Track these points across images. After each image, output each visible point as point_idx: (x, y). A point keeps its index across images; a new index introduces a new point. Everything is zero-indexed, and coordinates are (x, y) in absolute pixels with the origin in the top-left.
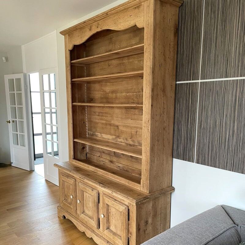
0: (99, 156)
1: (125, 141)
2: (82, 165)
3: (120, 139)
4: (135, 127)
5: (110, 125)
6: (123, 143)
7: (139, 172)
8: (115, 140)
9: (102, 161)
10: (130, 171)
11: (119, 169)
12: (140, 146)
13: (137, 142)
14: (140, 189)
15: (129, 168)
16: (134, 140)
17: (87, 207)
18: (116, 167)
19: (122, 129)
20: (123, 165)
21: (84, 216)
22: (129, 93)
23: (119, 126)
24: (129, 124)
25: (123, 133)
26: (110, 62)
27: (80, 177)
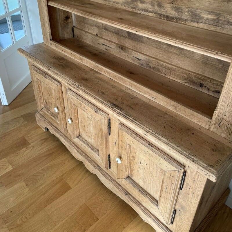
0: (97, 35)
1: (157, 8)
2: (68, 53)
6: (150, 12)
7: (185, 76)
8: (131, 6)
9: (103, 44)
10: (164, 70)
11: (139, 63)
12: (194, 22)
13: (188, 12)
14: (207, 127)
15: (161, 65)
16: (179, 8)
17: (84, 130)
18: (132, 59)
20: (148, 58)
21: (81, 142)
27: (69, 83)
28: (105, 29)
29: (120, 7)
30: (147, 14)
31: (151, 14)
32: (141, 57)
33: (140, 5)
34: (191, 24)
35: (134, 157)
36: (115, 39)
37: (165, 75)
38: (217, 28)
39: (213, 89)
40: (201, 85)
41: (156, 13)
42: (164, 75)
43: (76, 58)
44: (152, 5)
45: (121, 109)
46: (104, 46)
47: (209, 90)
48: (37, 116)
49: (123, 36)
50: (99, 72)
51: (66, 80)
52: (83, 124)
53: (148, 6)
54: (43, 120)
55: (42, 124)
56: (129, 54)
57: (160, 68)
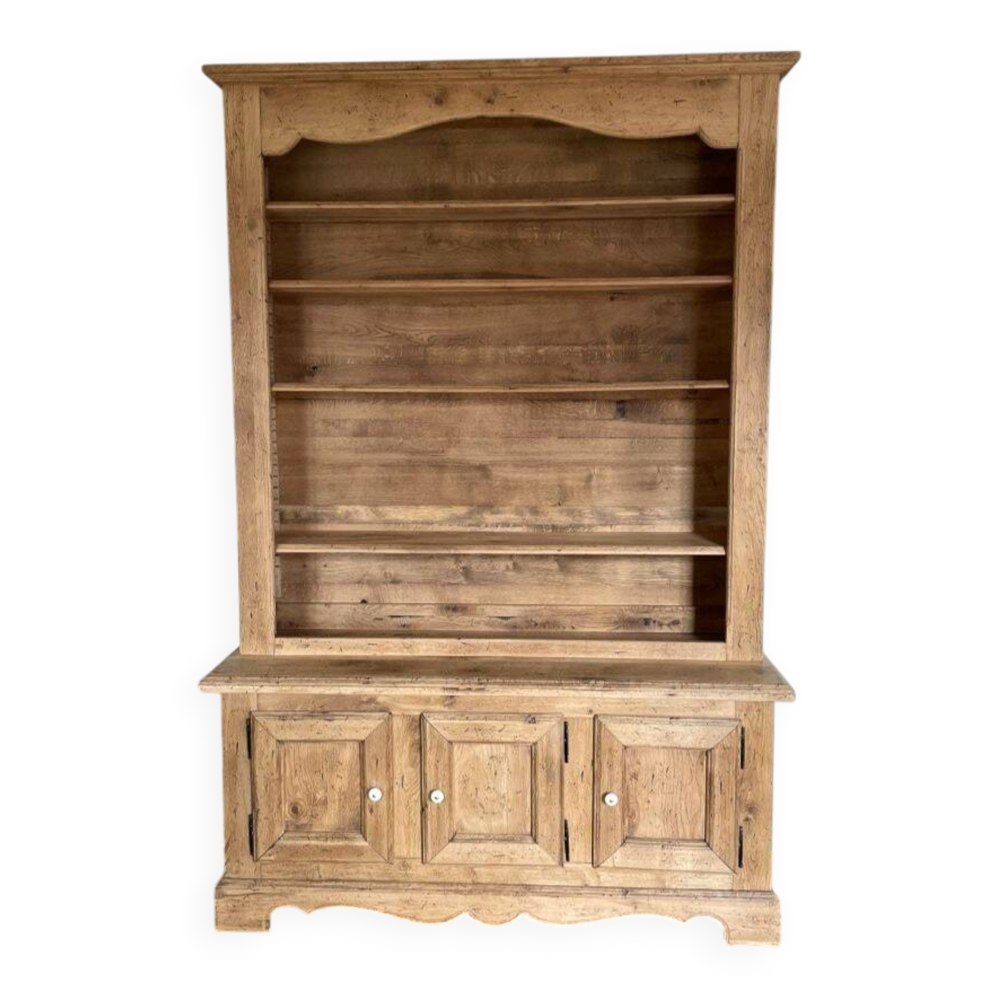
1: (528, 517)
3: (498, 513)
4: (578, 464)
5: (441, 467)
6: (515, 525)
8: (469, 522)
9: (392, 617)
10: (568, 620)
11: (506, 626)
12: (606, 525)
13: (592, 513)
14: (723, 659)
15: (561, 613)
16: (575, 509)
17: (475, 806)
18: (487, 624)
19: (510, 476)
20: (528, 608)
21: (468, 847)
22: (546, 348)
23: (493, 465)
24: (549, 453)
25: (516, 488)
26: (437, 230)
27: (449, 686)
28: (395, 582)
29: (444, 529)
30: (509, 530)
31: (518, 530)
32: (510, 611)
33: (489, 518)
35: (635, 776)
36: (427, 596)
37: (573, 628)
38: (644, 527)
39: (666, 622)
40: (647, 622)
41: (528, 525)
42: (570, 630)
43: (388, 649)
44: (517, 514)
45: (604, 679)
46: (395, 619)
47: (661, 625)
48: (229, 892)
49: (449, 584)
50: (472, 655)
51: (438, 682)
52: (471, 789)
53: (510, 516)
54: (268, 890)
55: (250, 915)
56: (478, 615)
57: (558, 618)
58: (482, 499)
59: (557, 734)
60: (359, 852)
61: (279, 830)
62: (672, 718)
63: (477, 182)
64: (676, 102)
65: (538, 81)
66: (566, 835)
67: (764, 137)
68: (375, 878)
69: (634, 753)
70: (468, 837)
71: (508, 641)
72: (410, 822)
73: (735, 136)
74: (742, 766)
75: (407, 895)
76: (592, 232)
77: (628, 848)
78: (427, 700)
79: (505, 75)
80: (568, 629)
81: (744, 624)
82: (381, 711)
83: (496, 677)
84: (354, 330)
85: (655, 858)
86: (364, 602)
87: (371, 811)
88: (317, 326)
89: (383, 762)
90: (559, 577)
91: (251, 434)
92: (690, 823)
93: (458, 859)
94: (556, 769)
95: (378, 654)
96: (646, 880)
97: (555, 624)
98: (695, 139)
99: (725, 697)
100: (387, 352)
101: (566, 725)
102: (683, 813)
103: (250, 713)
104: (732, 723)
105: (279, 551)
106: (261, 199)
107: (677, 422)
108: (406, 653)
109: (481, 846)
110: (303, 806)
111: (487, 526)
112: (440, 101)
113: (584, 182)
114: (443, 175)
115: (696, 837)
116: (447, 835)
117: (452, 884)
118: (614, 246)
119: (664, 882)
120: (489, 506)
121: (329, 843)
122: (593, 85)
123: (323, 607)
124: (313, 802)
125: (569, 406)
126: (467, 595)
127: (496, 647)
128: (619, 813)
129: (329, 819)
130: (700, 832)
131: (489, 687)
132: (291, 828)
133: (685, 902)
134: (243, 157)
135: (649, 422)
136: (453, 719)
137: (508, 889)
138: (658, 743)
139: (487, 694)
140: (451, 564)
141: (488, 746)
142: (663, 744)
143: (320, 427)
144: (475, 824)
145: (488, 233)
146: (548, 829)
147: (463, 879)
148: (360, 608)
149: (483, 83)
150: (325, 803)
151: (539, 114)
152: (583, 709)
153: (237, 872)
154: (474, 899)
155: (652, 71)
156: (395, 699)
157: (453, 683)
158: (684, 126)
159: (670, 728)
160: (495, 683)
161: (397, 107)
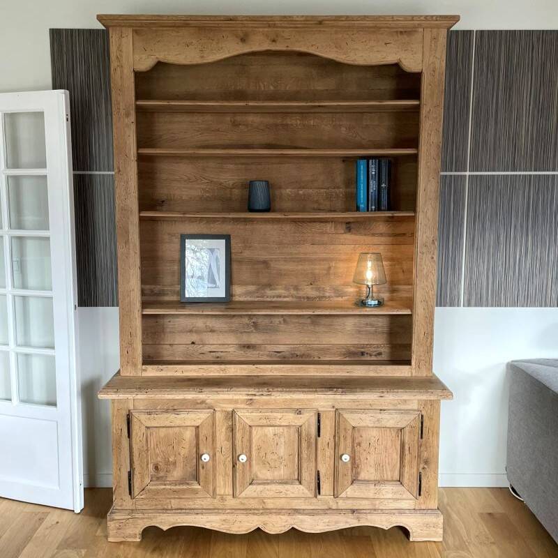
1: (293, 292)
3: (274, 289)
4: (323, 260)
5: (240, 262)
6: (285, 297)
8: (257, 295)
9: (211, 352)
10: (316, 353)
11: (279, 357)
12: (338, 297)
13: (330, 289)
15: (312, 349)
16: (320, 288)
17: (265, 463)
18: (267, 356)
19: (282, 267)
20: (292, 346)
21: (260, 487)
22: (304, 190)
23: (271, 261)
24: (305, 254)
25: (285, 275)
26: (238, 118)
27: (250, 393)
28: (212, 331)
29: (242, 299)
30: (281, 299)
32: (281, 348)
33: (269, 292)
34: (336, 299)
35: (359, 444)
36: (231, 339)
37: (319, 358)
39: (374, 354)
40: (363, 354)
41: (292, 296)
43: (211, 371)
44: (286, 290)
45: (342, 388)
46: (212, 354)
47: (371, 355)
48: (116, 518)
49: (245, 332)
50: (262, 374)
51: (243, 391)
52: (262, 454)
53: (281, 291)
54: (140, 516)
55: (129, 531)
56: (262, 351)
57: (311, 352)
58: (265, 281)
59: (314, 420)
60: (195, 492)
61: (147, 480)
62: (381, 410)
63: (263, 89)
64: (386, 44)
65: (303, 29)
66: (319, 479)
67: (437, 66)
68: (205, 507)
69: (359, 431)
70: (260, 482)
71: (282, 366)
72: (226, 474)
73: (421, 65)
74: (422, 438)
75: (224, 517)
76: (333, 121)
77: (355, 486)
78: (236, 402)
79: (283, 25)
80: (316, 359)
81: (422, 355)
82: (209, 408)
83: (277, 387)
84: (186, 178)
85: (370, 491)
86: (193, 343)
87: (203, 468)
88: (164, 176)
89: (210, 439)
90: (311, 328)
91: (127, 242)
92: (391, 471)
93: (255, 495)
94: (313, 441)
95: (205, 374)
96: (365, 504)
97: (309, 356)
98: (397, 66)
99: (412, 398)
100: (208, 192)
101: (319, 415)
102: (387, 465)
103: (129, 411)
104: (416, 413)
105: (144, 313)
106: (133, 98)
107: (381, 235)
108: (222, 374)
109: (268, 487)
110: (161, 465)
111: (267, 297)
112: (243, 40)
113: (327, 90)
114: (242, 84)
115: (394, 479)
116: (248, 481)
117: (251, 510)
118: (345, 129)
119: (375, 505)
120: (269, 286)
121: (178, 487)
122: (336, 33)
123: (168, 346)
124: (167, 463)
125: (318, 225)
126: (255, 339)
127: (276, 369)
128: (350, 466)
129: (177, 473)
130: (396, 476)
131: (273, 393)
132: (154, 479)
133: (388, 517)
134: (122, 72)
135: (365, 235)
136: (252, 412)
137: (283, 511)
138: (372, 425)
139: (273, 397)
140: (246, 320)
141: (273, 428)
142: (376, 425)
143: (166, 237)
144: (264, 474)
145: (269, 120)
146: (308, 476)
147: (258, 507)
148: (191, 347)
149: (270, 29)
150: (175, 463)
151: (303, 49)
152: (329, 405)
153: (121, 506)
154: (265, 518)
155: (371, 25)
156: (217, 401)
157: (252, 391)
158: (391, 59)
159: (380, 416)
160: (278, 391)
161: (217, 43)
